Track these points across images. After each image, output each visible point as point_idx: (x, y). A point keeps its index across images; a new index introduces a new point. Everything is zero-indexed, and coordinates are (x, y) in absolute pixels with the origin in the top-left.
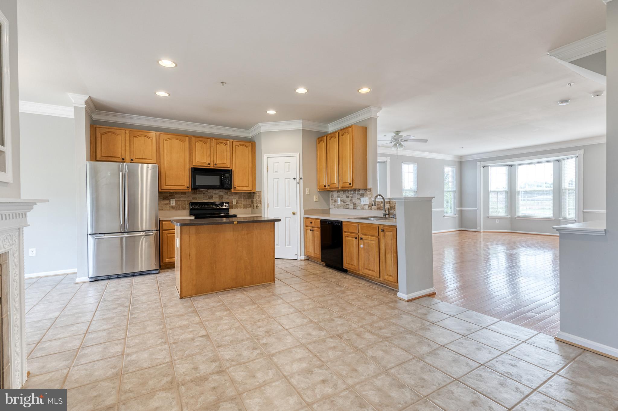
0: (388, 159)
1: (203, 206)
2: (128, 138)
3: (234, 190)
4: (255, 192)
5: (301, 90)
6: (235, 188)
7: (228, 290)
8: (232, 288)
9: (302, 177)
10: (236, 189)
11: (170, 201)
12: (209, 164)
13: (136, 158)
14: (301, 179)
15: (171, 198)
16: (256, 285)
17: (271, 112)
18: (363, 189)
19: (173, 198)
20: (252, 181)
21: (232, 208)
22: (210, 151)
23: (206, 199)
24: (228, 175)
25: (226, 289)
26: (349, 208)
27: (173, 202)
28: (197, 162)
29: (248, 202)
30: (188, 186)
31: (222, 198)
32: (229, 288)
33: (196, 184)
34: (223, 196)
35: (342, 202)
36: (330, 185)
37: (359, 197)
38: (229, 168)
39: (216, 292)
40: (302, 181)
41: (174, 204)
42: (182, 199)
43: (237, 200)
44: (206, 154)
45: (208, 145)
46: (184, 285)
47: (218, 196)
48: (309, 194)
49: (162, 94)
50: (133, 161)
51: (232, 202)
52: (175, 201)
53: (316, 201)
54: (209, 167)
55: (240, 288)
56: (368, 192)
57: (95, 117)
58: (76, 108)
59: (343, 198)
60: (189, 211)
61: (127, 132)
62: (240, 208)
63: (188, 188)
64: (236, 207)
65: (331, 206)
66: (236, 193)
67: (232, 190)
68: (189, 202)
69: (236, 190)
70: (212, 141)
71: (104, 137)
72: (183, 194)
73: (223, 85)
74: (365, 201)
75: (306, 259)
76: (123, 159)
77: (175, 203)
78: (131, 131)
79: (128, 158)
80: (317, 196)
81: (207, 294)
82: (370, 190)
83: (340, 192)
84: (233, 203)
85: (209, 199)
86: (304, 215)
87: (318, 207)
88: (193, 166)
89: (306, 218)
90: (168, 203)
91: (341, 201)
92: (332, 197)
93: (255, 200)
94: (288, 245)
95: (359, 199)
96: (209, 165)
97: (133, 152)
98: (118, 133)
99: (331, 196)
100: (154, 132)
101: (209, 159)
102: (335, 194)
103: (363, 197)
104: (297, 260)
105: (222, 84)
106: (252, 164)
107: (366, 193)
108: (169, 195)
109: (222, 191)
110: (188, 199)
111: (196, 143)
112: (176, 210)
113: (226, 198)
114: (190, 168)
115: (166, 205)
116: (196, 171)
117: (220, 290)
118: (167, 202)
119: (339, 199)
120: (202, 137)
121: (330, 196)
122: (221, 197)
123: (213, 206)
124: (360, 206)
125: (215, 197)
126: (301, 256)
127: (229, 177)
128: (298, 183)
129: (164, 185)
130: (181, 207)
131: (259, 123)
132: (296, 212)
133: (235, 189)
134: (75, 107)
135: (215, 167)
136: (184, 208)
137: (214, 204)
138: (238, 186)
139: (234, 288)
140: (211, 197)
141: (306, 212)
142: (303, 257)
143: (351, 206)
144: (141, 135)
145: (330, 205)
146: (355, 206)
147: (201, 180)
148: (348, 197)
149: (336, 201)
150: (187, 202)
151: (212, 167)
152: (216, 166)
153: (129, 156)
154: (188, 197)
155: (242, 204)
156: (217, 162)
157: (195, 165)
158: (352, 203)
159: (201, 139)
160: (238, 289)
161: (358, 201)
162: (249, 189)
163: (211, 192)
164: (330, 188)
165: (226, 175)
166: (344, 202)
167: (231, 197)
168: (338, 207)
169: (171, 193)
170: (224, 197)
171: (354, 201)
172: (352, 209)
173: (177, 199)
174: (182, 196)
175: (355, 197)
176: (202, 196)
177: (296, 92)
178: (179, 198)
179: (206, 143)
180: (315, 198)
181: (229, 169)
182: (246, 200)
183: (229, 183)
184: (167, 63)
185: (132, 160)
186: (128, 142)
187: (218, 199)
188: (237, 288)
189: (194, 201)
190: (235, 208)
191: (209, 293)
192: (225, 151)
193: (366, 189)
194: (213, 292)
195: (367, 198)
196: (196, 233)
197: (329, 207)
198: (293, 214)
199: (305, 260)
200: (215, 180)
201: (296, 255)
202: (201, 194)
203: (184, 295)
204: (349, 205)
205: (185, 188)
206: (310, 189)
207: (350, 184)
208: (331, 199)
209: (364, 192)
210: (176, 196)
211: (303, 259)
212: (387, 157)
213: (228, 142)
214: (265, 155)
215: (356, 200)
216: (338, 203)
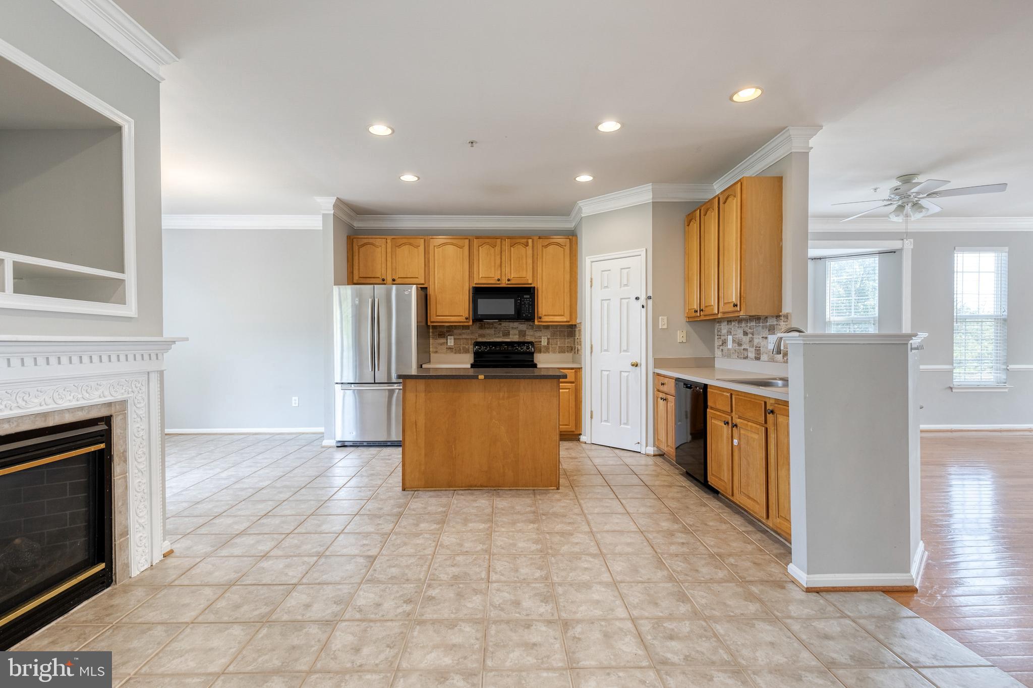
0: (908, 245)
1: (492, 347)
2: (389, 250)
3: (539, 322)
4: (575, 325)
5: (609, 126)
6: (540, 318)
7: (475, 488)
8: (481, 486)
9: (650, 294)
10: (542, 320)
11: (447, 340)
12: (499, 280)
13: (399, 278)
14: (649, 298)
15: (449, 335)
16: (522, 488)
17: (585, 178)
18: (773, 317)
19: (451, 336)
20: (571, 306)
21: (540, 352)
22: (501, 259)
23: (498, 337)
24: (528, 296)
25: (471, 487)
26: (746, 358)
27: (451, 342)
28: (482, 277)
29: (567, 342)
30: (467, 316)
31: (524, 335)
32: (475, 486)
33: (479, 313)
34: (526, 331)
35: (735, 345)
36: (704, 309)
37: (765, 333)
38: (531, 284)
39: (455, 489)
40: (650, 302)
41: (452, 344)
42: (464, 336)
43: (548, 339)
44: (495, 263)
45: (498, 248)
46: (408, 470)
47: (518, 332)
48: (665, 327)
49: (409, 178)
50: (395, 282)
51: (541, 342)
52: (455, 339)
53: (682, 342)
54: (499, 284)
55: (495, 488)
56: (783, 323)
57: (357, 225)
58: (324, 216)
59: (737, 336)
60: (473, 355)
61: (389, 241)
62: (554, 352)
63: (466, 319)
64: (547, 350)
65: (718, 353)
66: (547, 327)
67: (536, 323)
68: (473, 342)
69: (541, 322)
70: (504, 243)
71: (362, 250)
72: (466, 329)
73: (472, 146)
75: (657, 453)
76: (383, 280)
77: (454, 342)
78: (393, 239)
79: (389, 279)
80: (685, 332)
81: (441, 490)
82: (786, 316)
83: (733, 323)
84: (542, 344)
85: (503, 336)
86: (655, 368)
87: (687, 353)
88: (476, 284)
89: (659, 375)
90: (444, 343)
91: (734, 341)
92: (719, 333)
93: (576, 338)
94: (625, 424)
95: (765, 338)
96: (498, 282)
97: (396, 269)
98: (377, 244)
99: (718, 331)
100: (423, 237)
101: (499, 272)
102: (724, 328)
103: (774, 333)
104: (639, 454)
105: (470, 144)
106: (571, 276)
107: (780, 325)
108: (447, 331)
109: (524, 324)
110: (472, 337)
111: (480, 247)
112: (455, 353)
113: (531, 335)
114: (471, 287)
115: (441, 345)
116: (480, 292)
117: (462, 487)
118: (442, 340)
119: (730, 338)
120: (488, 238)
121: (716, 331)
122: (522, 333)
123: (508, 348)
124: (766, 354)
125: (514, 333)
126: (647, 446)
127: (529, 300)
128: (643, 307)
129: (435, 315)
130: (462, 349)
131: (578, 202)
132: (639, 362)
133: (540, 320)
134: (323, 214)
135: (507, 284)
136: (466, 351)
137: (511, 344)
138: (545, 315)
139: (485, 488)
140: (507, 334)
141: (658, 363)
142: (651, 450)
143: (752, 352)
144: (405, 244)
145: (716, 349)
146: (759, 353)
147: (487, 306)
148: (745, 334)
149: (725, 342)
150: (471, 341)
151: (504, 284)
152: (509, 282)
153: (390, 275)
154: (472, 333)
155: (557, 345)
156: (511, 276)
157: (477, 282)
158: (753, 347)
159: (488, 240)
160: (491, 490)
161: (763, 343)
162: (565, 320)
163: (505, 324)
164: (705, 316)
165: (525, 296)
166: (740, 345)
167: (538, 334)
168: (729, 356)
169: (448, 327)
170: (527, 333)
171: (756, 341)
172: (752, 359)
173: (456, 337)
174: (463, 331)
175: (759, 334)
176: (491, 331)
177: (599, 131)
178: (460, 334)
179: (494, 246)
180: (680, 336)
181: (532, 286)
182: (565, 339)
183: (529, 310)
184: (380, 130)
185: (394, 280)
186: (389, 255)
187: (517, 336)
188: (490, 488)
189: (480, 340)
190: (545, 353)
191: (444, 489)
192: (524, 257)
193: (778, 317)
194: (451, 489)
196: (425, 391)
197: (714, 354)
198: (633, 365)
199: (654, 456)
200: (507, 306)
201: (639, 443)
202: (491, 328)
203: (408, 485)
204: (747, 350)
205: (463, 319)
206: (667, 318)
207: (735, 305)
208: (716, 337)
209: (775, 323)
210: (455, 331)
211: (652, 453)
212: (902, 240)
213: (530, 241)
214: (587, 258)
215: (761, 340)
216: (729, 347)
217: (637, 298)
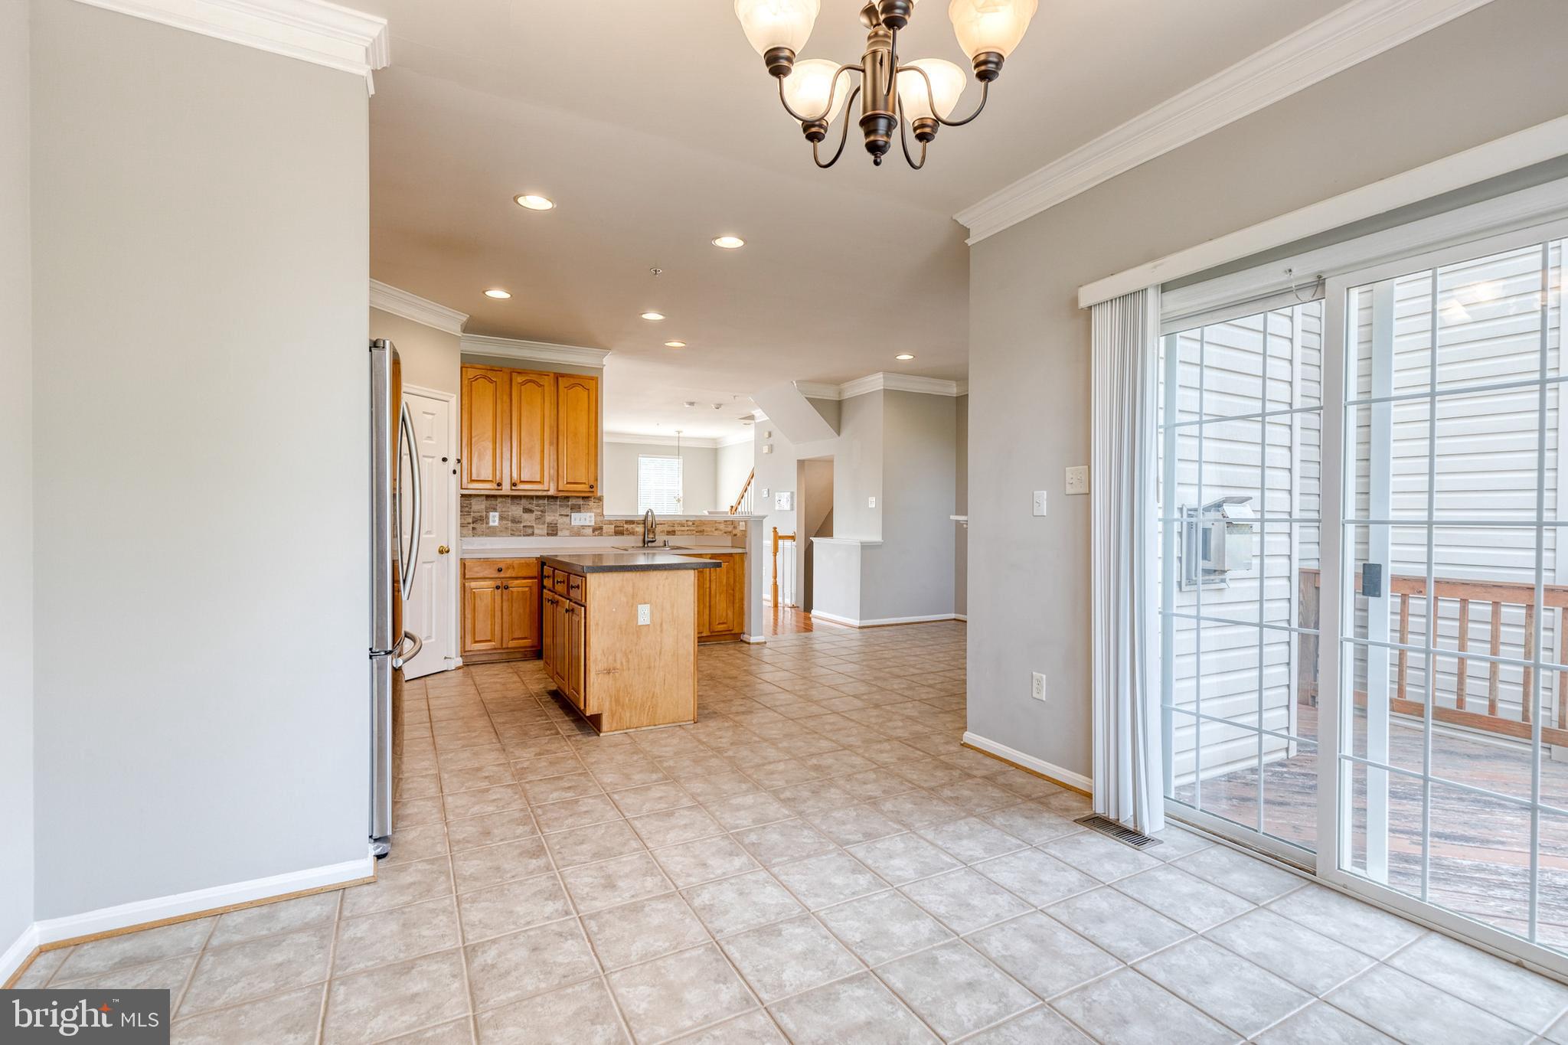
18: (579, 498)
26: (532, 534)
35: (504, 522)
37: (567, 511)
40: (458, 466)
56: (593, 504)
59: (510, 513)
65: (462, 532)
74: (584, 518)
75: (464, 663)
82: (600, 499)
83: (499, 499)
91: (501, 518)
92: (467, 509)
95: (567, 515)
102: (479, 504)
103: (580, 512)
107: (588, 505)
119: (494, 515)
124: (567, 529)
132: (448, 547)
143: (542, 529)
146: (554, 529)
148: (527, 511)
149: (482, 520)
158: (544, 523)
161: (561, 520)
166: (516, 521)
168: (492, 532)
171: (548, 519)
172: (541, 535)
175: (555, 511)
193: (588, 498)
195: (589, 514)
198: (441, 552)
204: (532, 527)
209: (581, 503)
215: (557, 517)
216: (491, 524)
217: (444, 460)
